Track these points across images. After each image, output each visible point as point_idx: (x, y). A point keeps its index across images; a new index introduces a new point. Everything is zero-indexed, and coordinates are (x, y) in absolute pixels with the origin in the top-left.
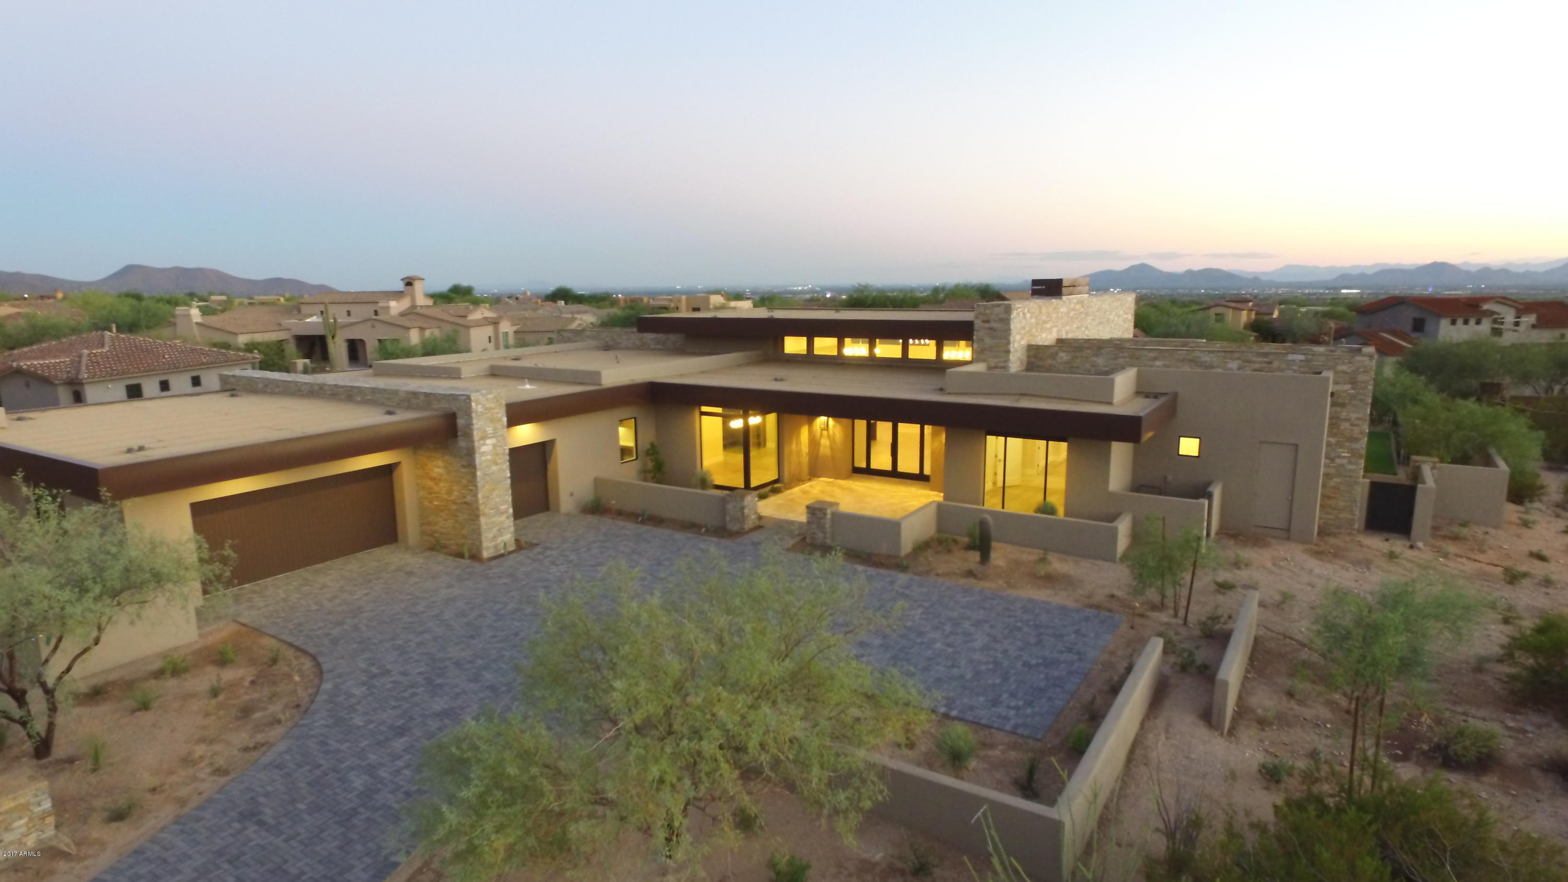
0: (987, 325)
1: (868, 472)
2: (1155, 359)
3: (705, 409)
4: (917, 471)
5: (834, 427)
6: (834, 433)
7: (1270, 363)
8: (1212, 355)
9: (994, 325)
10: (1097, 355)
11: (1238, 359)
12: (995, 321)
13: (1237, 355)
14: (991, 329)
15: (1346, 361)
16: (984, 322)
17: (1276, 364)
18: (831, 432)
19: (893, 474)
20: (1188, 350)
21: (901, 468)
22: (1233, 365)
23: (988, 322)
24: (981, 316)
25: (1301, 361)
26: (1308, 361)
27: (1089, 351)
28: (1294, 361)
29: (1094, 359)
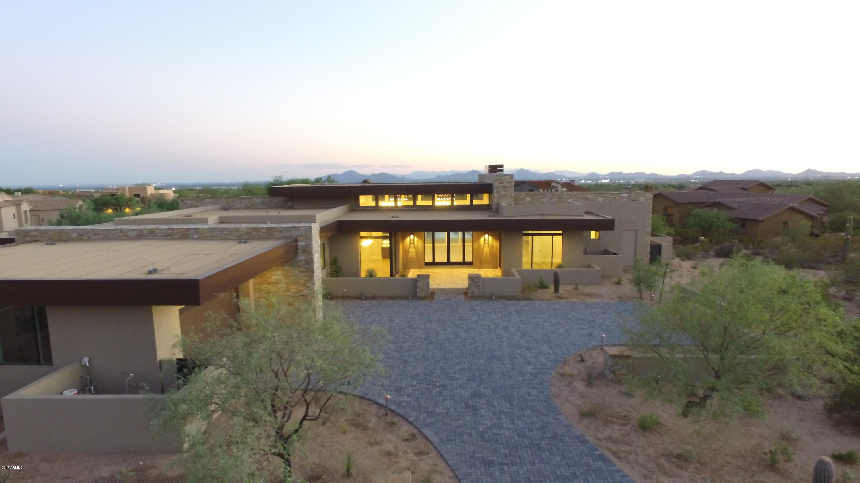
0: (502, 185)
1: (434, 264)
2: (569, 198)
3: (363, 234)
4: (462, 261)
5: (418, 241)
6: (418, 245)
7: (615, 198)
8: (592, 195)
9: (504, 184)
10: (543, 198)
11: (603, 196)
12: (505, 182)
13: (602, 195)
14: (503, 186)
15: (643, 195)
16: (500, 183)
17: (617, 198)
18: (416, 244)
19: (449, 263)
20: (582, 194)
21: (452, 260)
22: (601, 199)
23: (502, 183)
24: (498, 180)
25: (627, 196)
26: (629, 196)
27: (540, 196)
28: (624, 196)
29: (542, 200)
